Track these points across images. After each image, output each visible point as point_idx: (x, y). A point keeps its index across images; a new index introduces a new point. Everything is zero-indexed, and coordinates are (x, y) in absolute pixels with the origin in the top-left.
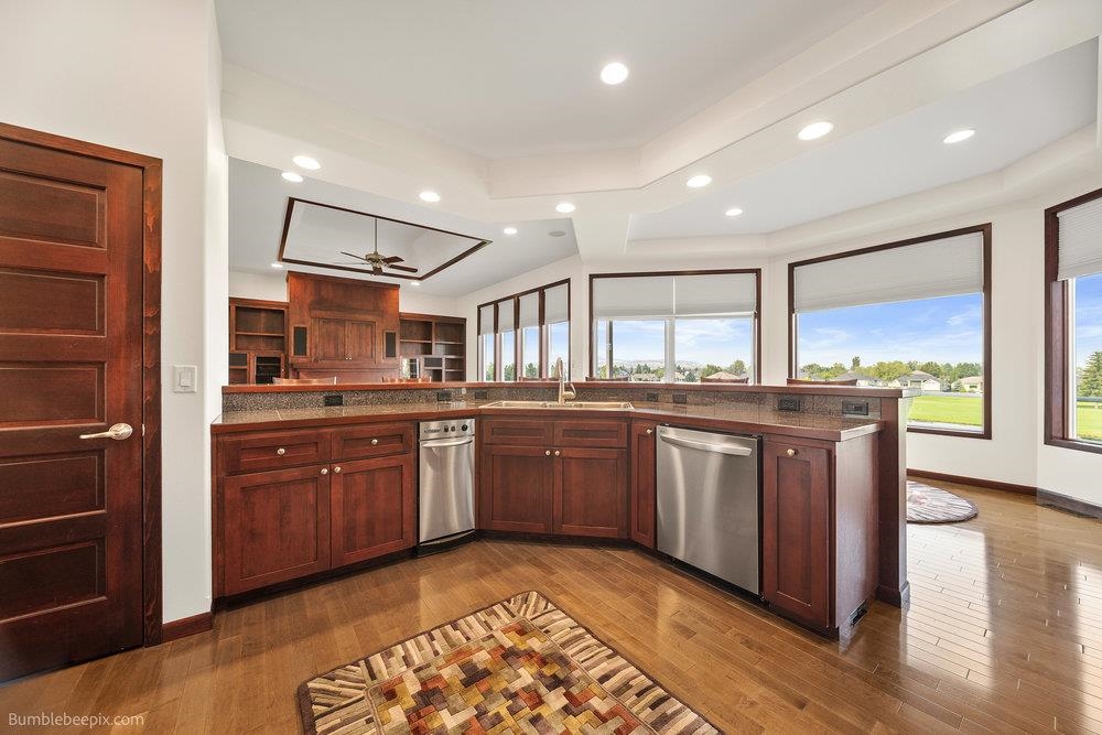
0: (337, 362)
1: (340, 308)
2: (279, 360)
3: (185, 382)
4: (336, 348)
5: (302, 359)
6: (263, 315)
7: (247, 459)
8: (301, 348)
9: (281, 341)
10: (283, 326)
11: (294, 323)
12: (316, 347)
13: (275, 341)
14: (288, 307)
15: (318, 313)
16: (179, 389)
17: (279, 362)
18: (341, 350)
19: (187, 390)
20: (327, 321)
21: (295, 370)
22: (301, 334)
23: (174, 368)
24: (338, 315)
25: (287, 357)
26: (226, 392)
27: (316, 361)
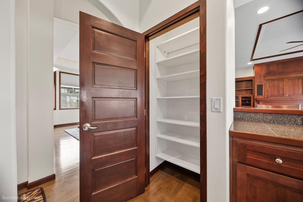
0: (279, 97)
1: (280, 73)
2: (250, 98)
3: (217, 106)
4: (278, 91)
5: (260, 97)
6: (244, 82)
7: (250, 157)
8: (260, 92)
9: (251, 91)
10: (252, 85)
11: (257, 83)
12: (267, 91)
13: (249, 91)
14: (254, 78)
15: (268, 78)
16: (214, 110)
17: (251, 98)
18: (281, 92)
19: (218, 111)
20: (273, 80)
21: (257, 101)
22: (260, 87)
23: (212, 99)
24: (279, 77)
25: (254, 96)
26: (235, 111)
27: (267, 97)
